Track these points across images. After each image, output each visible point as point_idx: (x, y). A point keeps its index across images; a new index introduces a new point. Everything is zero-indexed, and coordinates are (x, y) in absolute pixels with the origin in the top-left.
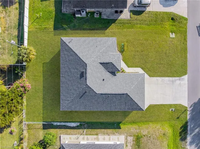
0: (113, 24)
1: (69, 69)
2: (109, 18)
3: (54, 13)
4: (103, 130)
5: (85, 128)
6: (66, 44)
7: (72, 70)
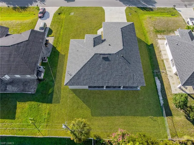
0: (57, 49)
1: (99, 74)
2: (50, 51)
3: (33, 103)
4: (157, 56)
5: (159, 72)
6: (72, 78)
7: (101, 70)
